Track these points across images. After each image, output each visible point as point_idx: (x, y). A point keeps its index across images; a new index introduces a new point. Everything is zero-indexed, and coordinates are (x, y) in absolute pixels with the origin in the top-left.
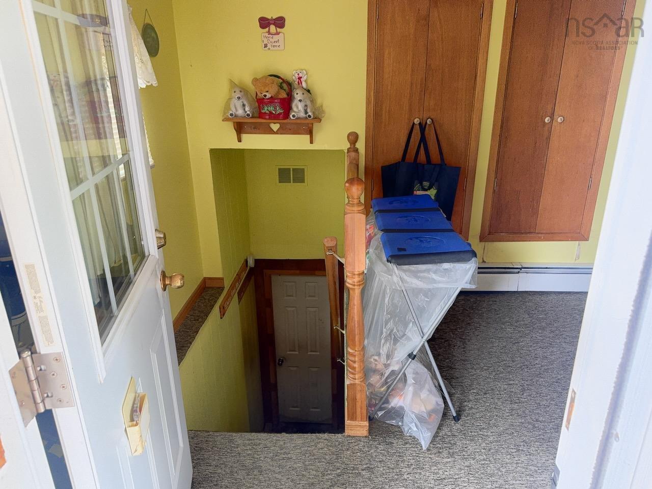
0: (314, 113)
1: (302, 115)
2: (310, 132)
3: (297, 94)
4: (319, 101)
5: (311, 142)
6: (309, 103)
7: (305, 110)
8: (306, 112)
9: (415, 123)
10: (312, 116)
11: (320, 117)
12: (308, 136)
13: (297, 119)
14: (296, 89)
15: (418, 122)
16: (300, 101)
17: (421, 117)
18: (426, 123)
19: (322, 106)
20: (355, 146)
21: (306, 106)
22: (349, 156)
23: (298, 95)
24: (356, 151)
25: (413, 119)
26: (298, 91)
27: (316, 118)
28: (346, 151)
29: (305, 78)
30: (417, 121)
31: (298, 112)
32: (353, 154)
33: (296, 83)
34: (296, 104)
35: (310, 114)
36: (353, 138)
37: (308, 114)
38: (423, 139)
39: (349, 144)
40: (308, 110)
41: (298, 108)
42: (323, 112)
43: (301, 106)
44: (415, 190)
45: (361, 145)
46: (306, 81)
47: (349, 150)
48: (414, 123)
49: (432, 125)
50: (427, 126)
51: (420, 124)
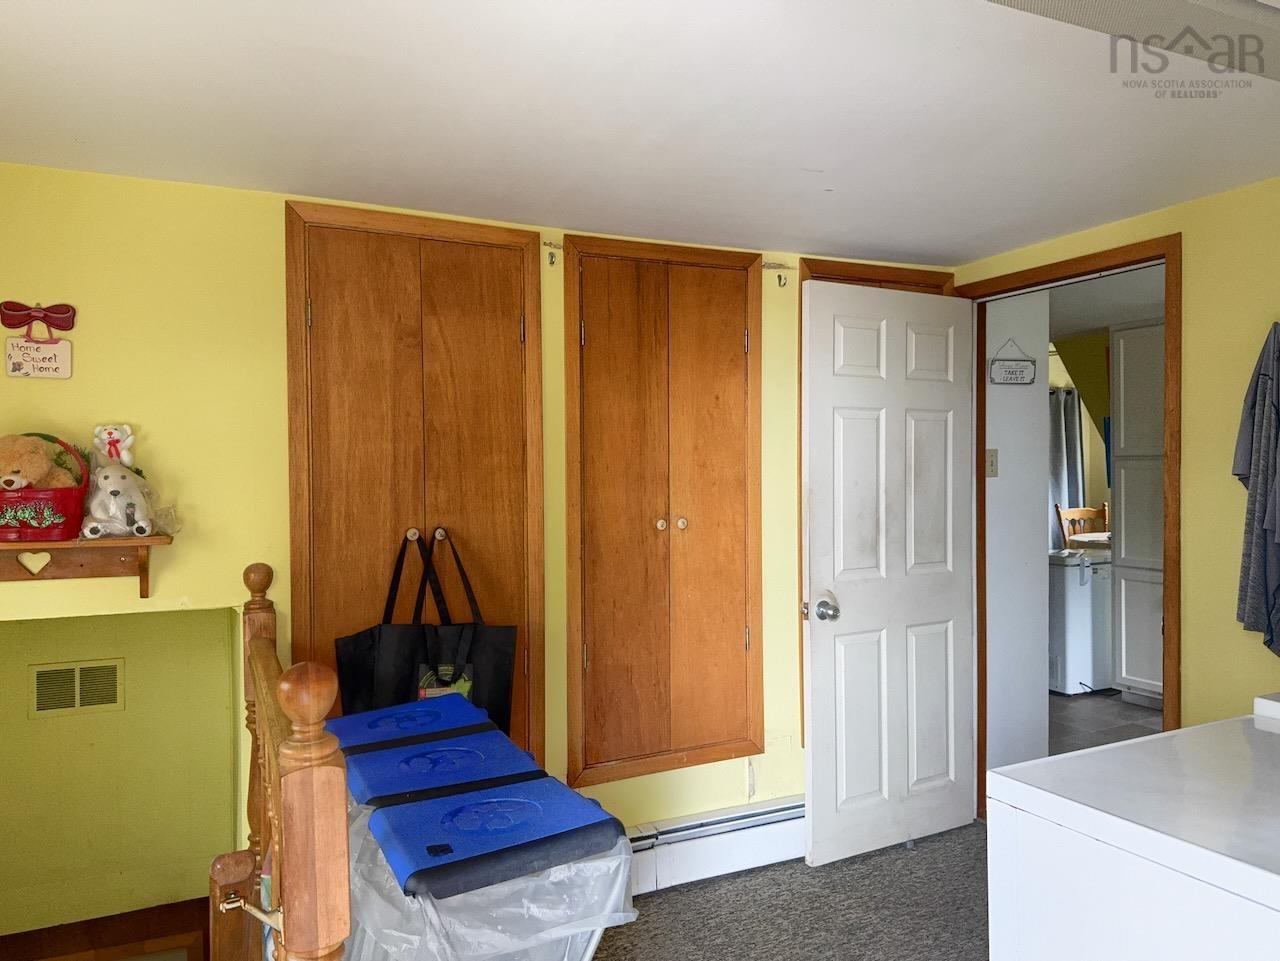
0: (152, 523)
1: (120, 526)
2: (142, 570)
3: (106, 478)
4: (166, 496)
5: (144, 594)
6: (138, 500)
7: (127, 515)
8: (131, 521)
9: (410, 538)
10: (148, 530)
11: (169, 531)
12: (136, 580)
13: (103, 537)
14: (103, 467)
15: (416, 537)
16: (115, 493)
17: (421, 527)
18: (434, 537)
19: (174, 506)
20: (263, 596)
21: (131, 505)
22: (249, 622)
23: (107, 481)
24: (269, 607)
25: (402, 530)
26: (108, 471)
27: (157, 534)
28: (241, 611)
29: (129, 441)
30: (412, 535)
31: (108, 521)
32: (261, 617)
33: (105, 451)
34: (103, 501)
35: (142, 524)
36: (260, 578)
37: (136, 526)
38: (430, 574)
39: (249, 593)
40: (137, 516)
41: (107, 513)
42: (179, 520)
43: (115, 508)
44: (422, 688)
45: (280, 594)
46: (131, 449)
47: (248, 607)
48: (406, 539)
49: (447, 541)
50: (436, 542)
51: (419, 540)
